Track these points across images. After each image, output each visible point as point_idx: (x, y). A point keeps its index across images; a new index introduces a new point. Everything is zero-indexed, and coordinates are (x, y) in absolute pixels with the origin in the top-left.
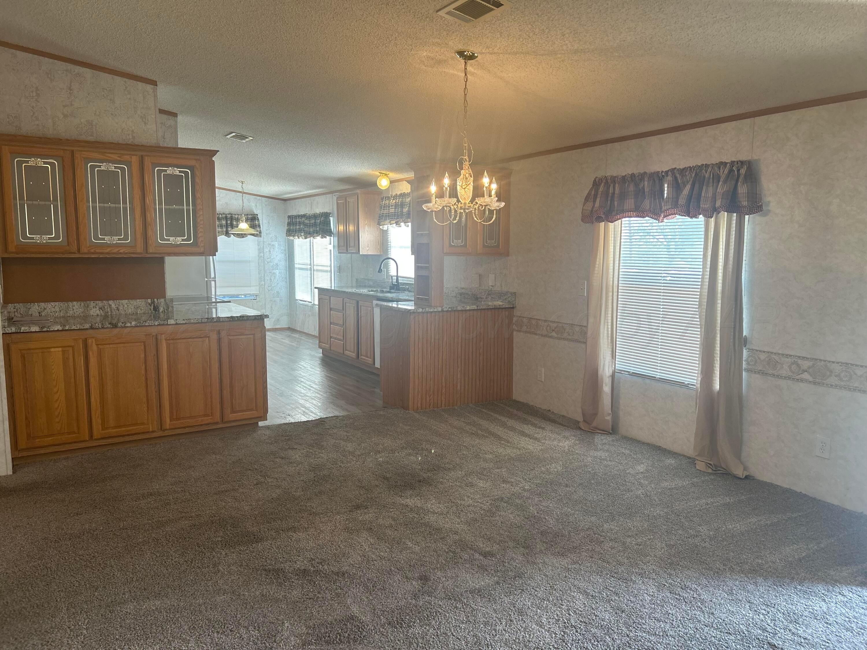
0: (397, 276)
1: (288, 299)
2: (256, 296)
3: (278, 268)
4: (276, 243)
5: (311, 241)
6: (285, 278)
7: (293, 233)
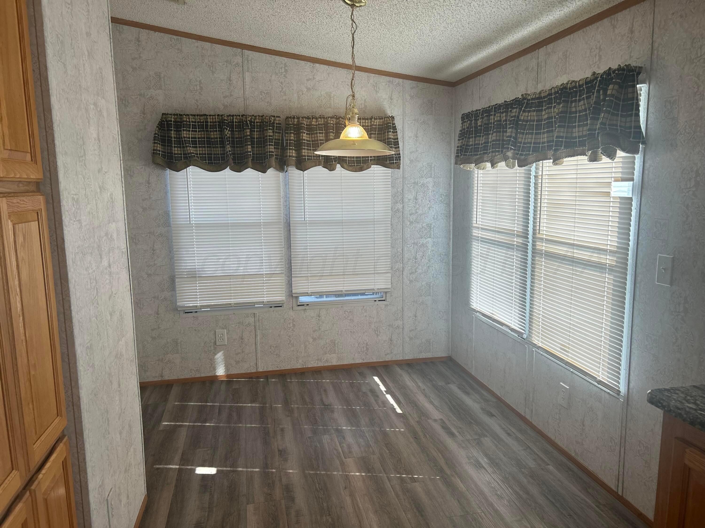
1: (449, 298)
2: (386, 293)
3: (430, 235)
4: (430, 180)
5: (533, 173)
6: (445, 255)
7: (477, 155)
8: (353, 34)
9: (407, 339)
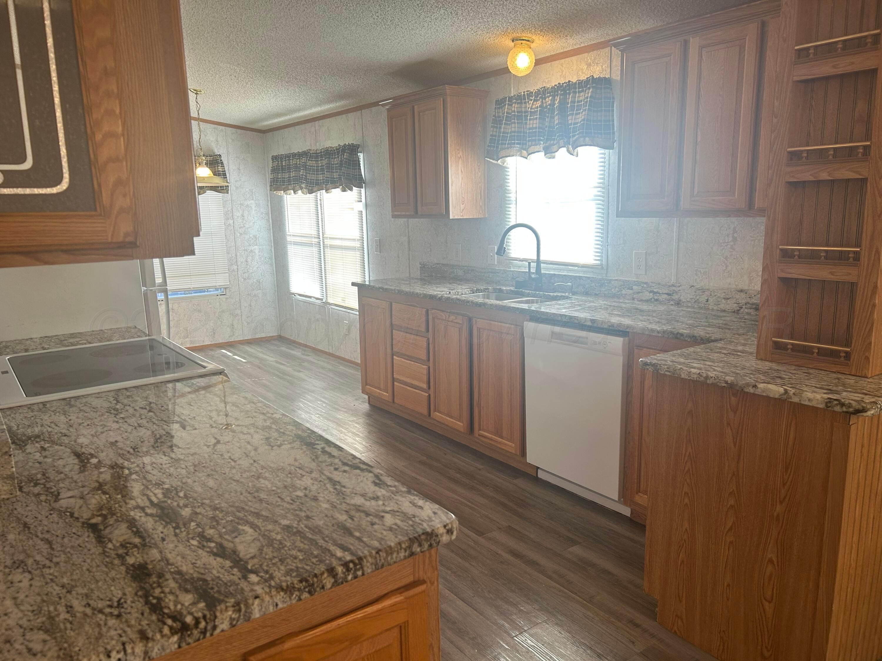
0: (538, 261)
1: (275, 291)
2: (225, 288)
3: (257, 243)
4: (253, 201)
5: (319, 198)
6: (269, 258)
7: (284, 185)
8: (198, 111)
9: (246, 324)
